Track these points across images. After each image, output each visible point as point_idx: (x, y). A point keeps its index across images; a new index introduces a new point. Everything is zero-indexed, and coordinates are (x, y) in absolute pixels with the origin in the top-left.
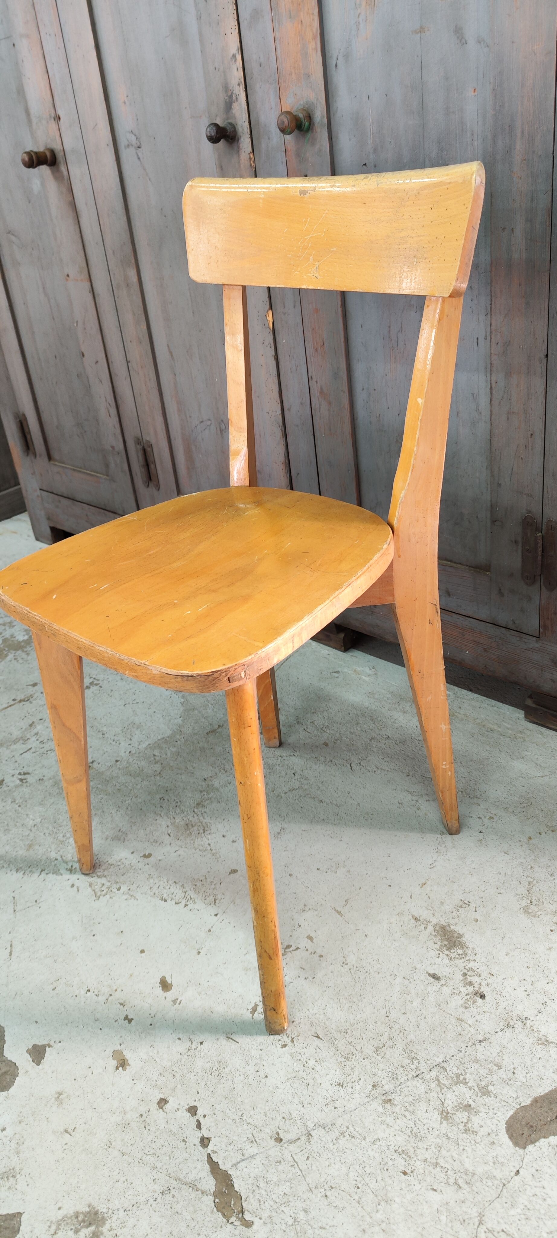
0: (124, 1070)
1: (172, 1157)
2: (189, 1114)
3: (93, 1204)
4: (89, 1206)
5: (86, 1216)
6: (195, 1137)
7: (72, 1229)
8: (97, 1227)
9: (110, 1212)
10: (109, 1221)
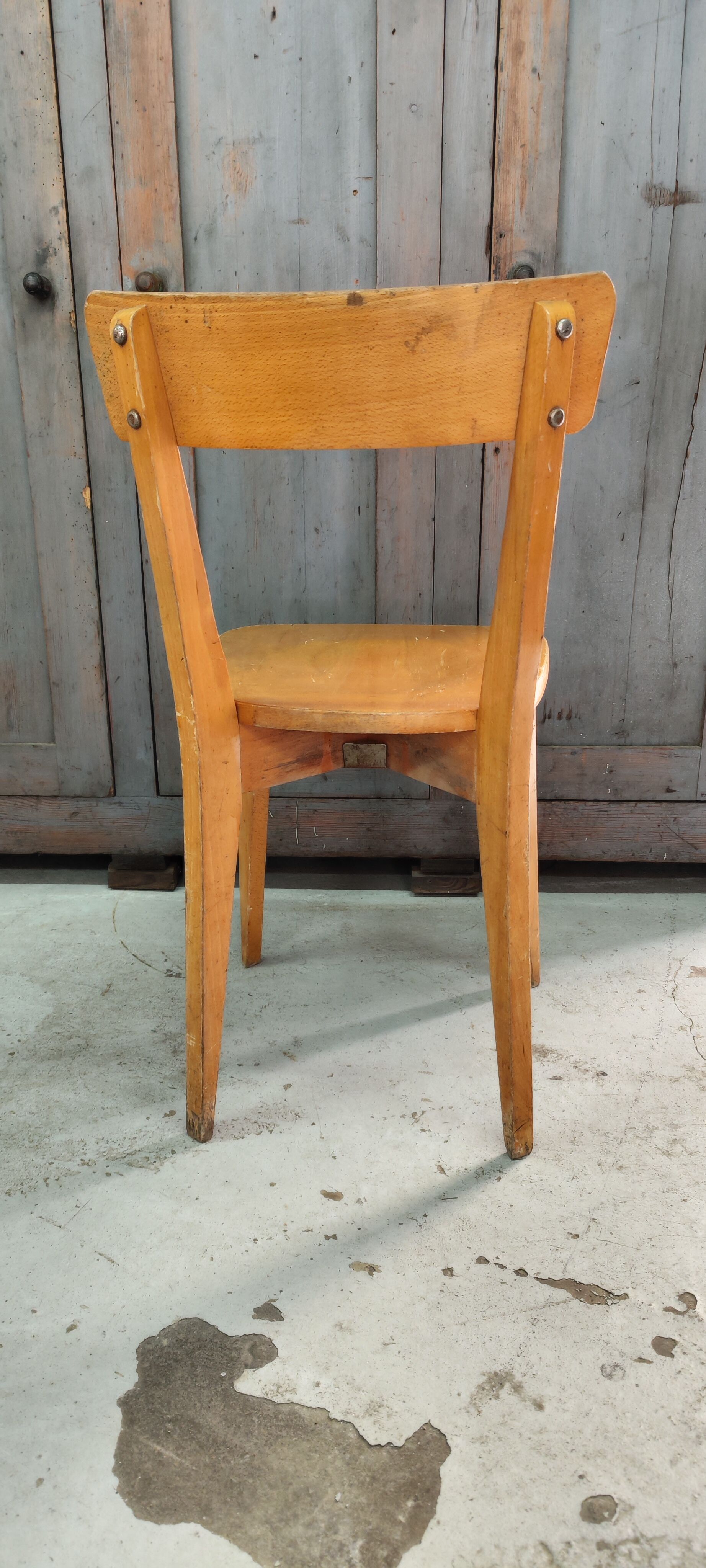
0: (380, 1271)
1: (508, 1299)
2: (483, 1265)
3: (485, 1371)
4: (484, 1375)
5: (491, 1383)
6: (508, 1275)
7: (490, 1399)
8: (510, 1381)
9: (507, 1365)
10: (514, 1371)
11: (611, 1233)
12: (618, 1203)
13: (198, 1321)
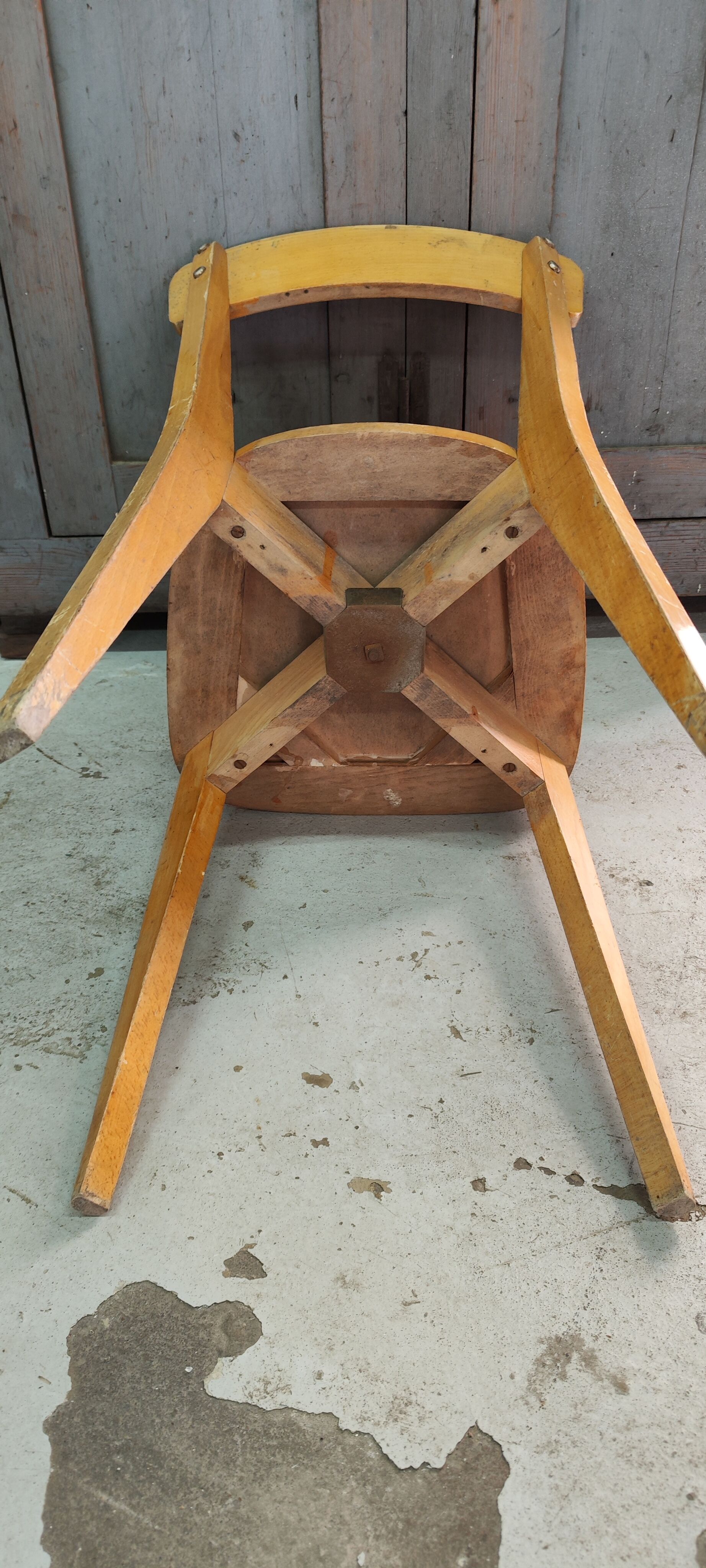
0: (389, 1191)
1: (561, 1221)
2: (523, 1171)
3: (543, 1337)
4: (542, 1342)
5: (552, 1354)
6: (559, 1185)
7: (555, 1380)
8: (579, 1350)
9: (572, 1325)
10: (583, 1333)
11: (685, 1112)
12: (688, 1067)
13: (149, 1286)
